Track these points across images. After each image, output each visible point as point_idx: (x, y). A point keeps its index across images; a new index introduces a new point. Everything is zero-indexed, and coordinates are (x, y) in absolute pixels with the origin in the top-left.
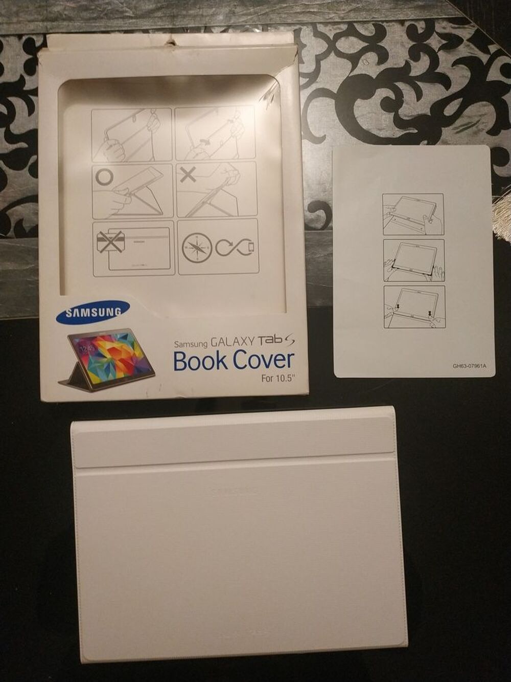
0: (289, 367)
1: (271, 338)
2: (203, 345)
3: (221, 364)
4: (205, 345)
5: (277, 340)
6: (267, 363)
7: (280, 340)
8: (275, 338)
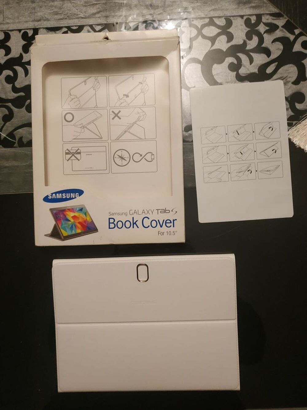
0: (174, 227)
1: (163, 210)
2: (125, 214)
3: (135, 225)
4: (126, 214)
5: (167, 211)
6: (161, 225)
7: (168, 211)
8: (166, 210)
